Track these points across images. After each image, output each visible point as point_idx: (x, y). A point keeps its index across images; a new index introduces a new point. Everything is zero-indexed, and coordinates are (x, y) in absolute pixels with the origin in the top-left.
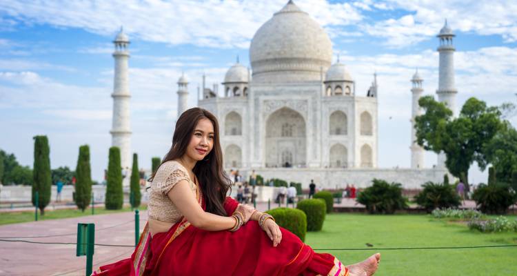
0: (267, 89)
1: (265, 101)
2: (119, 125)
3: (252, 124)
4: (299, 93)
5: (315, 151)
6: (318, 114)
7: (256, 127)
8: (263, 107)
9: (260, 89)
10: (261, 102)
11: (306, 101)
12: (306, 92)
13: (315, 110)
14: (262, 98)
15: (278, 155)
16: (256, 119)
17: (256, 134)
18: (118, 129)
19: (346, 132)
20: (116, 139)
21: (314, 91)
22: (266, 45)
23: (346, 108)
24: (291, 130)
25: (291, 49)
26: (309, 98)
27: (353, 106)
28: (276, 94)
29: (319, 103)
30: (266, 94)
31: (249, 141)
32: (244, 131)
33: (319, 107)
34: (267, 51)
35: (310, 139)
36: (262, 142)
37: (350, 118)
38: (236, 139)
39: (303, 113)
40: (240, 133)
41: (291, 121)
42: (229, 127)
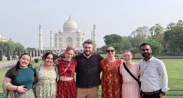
2: (40, 40)
4: (71, 34)
5: (74, 44)
6: (75, 38)
7: (64, 40)
8: (65, 37)
12: (73, 34)
14: (65, 35)
16: (64, 39)
17: (64, 41)
19: (79, 41)
23: (79, 37)
24: (70, 41)
25: (70, 27)
26: (73, 35)
28: (67, 35)
34: (66, 27)
35: (73, 42)
36: (65, 43)
37: (80, 39)
38: (61, 42)
39: (72, 38)
40: (61, 41)
41: (70, 39)
42: (60, 40)
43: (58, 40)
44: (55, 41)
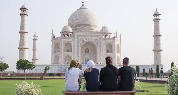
0: (82, 34)
1: (81, 39)
3: (76, 48)
4: (94, 36)
6: (102, 44)
7: (78, 49)
8: (80, 42)
9: (79, 34)
10: (80, 39)
11: (97, 39)
12: (97, 36)
13: (100, 43)
14: (80, 38)
15: (84, 60)
16: (78, 46)
17: (78, 52)
18: (22, 47)
19: (111, 52)
20: (21, 51)
21: (100, 36)
22: (77, 19)
23: (112, 43)
24: (89, 51)
25: (87, 21)
26: (98, 38)
27: (115, 42)
28: (85, 36)
29: (102, 40)
30: (81, 36)
31: (75, 54)
32: (73, 50)
33: (102, 42)
34: (77, 21)
35: (99, 54)
36: (79, 55)
37: (113, 47)
38: (69, 53)
39: (96, 44)
40: (71, 51)
41: (89, 47)
42: (67, 49)
43: (62, 48)
44: (55, 52)
